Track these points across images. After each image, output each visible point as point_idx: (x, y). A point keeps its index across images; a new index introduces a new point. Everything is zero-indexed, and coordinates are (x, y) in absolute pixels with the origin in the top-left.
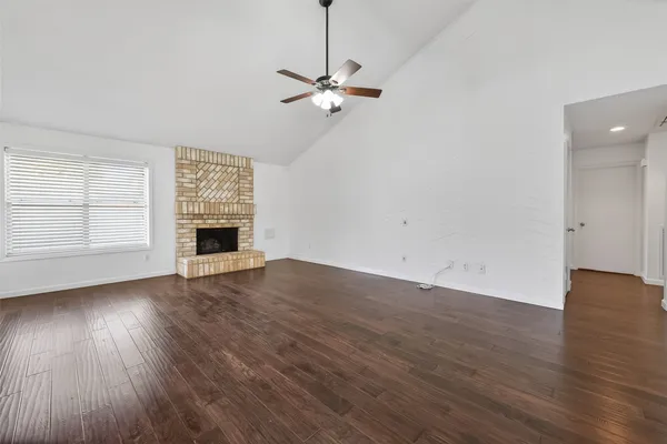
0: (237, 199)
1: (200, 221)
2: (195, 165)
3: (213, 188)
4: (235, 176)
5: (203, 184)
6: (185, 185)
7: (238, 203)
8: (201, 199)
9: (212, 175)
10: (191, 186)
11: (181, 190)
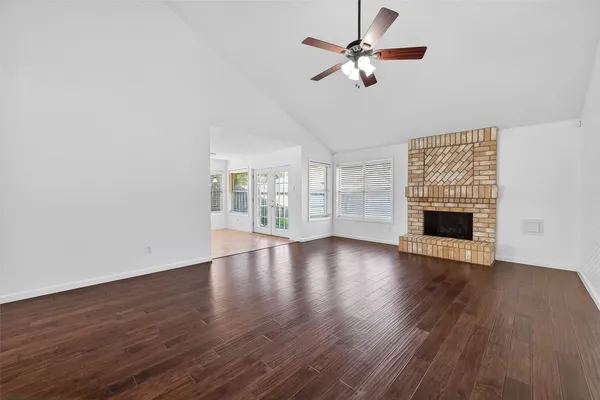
0: (471, 180)
1: (427, 204)
2: (424, 152)
3: (440, 171)
4: (469, 154)
5: (431, 169)
6: (414, 172)
7: (472, 185)
8: (429, 183)
9: (440, 158)
10: (418, 172)
11: (411, 177)
